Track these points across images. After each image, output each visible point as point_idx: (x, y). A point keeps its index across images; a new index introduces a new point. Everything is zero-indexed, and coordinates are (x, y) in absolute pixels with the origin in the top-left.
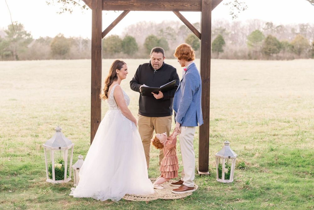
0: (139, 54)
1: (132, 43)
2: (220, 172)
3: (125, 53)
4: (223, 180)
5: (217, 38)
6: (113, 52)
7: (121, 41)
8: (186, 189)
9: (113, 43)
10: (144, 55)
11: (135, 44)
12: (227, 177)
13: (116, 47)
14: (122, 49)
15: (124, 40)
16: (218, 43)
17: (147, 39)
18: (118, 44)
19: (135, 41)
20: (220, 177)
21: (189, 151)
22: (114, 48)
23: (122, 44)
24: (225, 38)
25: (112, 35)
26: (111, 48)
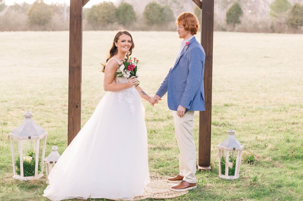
0: (137, 25)
1: (128, 11)
2: (223, 167)
3: (120, 24)
4: (227, 176)
5: (233, 7)
6: (106, 22)
7: (116, 9)
8: (186, 186)
9: (105, 11)
10: (144, 26)
11: (133, 13)
12: (232, 172)
13: (109, 17)
14: (116, 19)
15: (119, 7)
16: (234, 12)
17: (147, 7)
18: (112, 13)
19: (132, 9)
20: (223, 173)
21: (188, 140)
22: (107, 18)
23: (117, 13)
24: (243, 7)
25: (104, 2)
26: (103, 17)
